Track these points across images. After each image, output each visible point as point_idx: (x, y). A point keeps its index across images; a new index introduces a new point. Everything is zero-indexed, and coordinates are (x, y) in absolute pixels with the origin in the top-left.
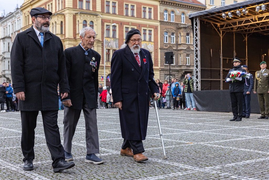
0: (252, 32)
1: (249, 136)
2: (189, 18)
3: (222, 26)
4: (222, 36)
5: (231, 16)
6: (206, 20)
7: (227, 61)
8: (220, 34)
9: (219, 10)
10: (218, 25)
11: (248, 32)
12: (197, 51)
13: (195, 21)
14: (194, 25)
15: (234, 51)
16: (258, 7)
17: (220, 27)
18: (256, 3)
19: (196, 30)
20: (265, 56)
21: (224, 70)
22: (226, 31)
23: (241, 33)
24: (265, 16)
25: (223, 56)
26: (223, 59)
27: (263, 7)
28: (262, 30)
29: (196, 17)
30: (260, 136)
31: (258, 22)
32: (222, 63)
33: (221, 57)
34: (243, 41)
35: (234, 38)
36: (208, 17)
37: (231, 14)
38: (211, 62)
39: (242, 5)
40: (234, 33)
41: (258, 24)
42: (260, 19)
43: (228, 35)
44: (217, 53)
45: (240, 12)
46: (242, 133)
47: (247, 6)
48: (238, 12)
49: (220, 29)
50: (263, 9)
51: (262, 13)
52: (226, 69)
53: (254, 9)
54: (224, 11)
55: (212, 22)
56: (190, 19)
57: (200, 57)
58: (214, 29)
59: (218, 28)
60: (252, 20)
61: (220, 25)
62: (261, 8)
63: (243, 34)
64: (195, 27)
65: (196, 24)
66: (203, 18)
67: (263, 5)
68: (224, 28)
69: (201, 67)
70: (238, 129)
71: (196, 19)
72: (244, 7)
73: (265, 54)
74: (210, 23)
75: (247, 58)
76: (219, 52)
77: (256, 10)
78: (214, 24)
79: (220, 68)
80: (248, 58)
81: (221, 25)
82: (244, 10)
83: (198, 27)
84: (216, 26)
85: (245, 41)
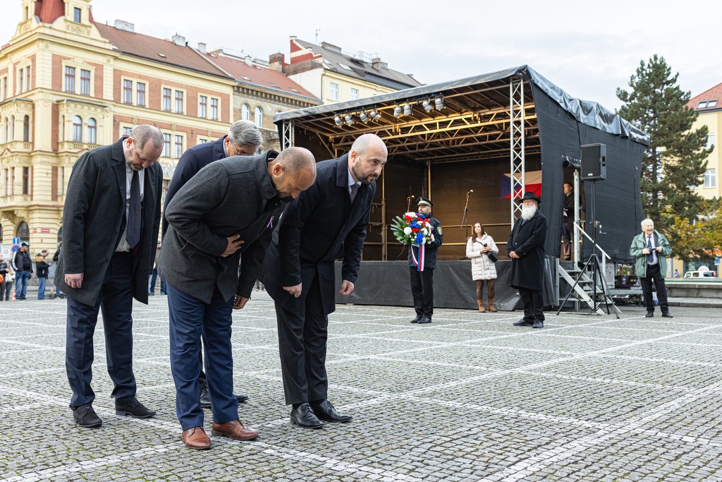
0: (393, 153)
1: (355, 355)
2: (274, 121)
3: (337, 140)
5: (350, 122)
6: (307, 127)
8: (334, 155)
9: (328, 109)
10: (331, 137)
13: (286, 128)
14: (284, 136)
16: (397, 108)
17: (333, 141)
18: (394, 101)
20: (412, 198)
24: (414, 125)
27: (407, 109)
28: (410, 151)
29: (287, 120)
30: (375, 354)
31: (400, 136)
36: (310, 121)
37: (351, 119)
39: (370, 103)
41: (402, 139)
42: (405, 130)
45: (367, 116)
46: (345, 348)
47: (379, 105)
48: (362, 115)
49: (333, 145)
50: (407, 112)
51: (407, 119)
53: (392, 111)
54: (339, 112)
55: (318, 132)
56: (275, 123)
58: (323, 145)
59: (330, 143)
60: (390, 131)
61: (333, 137)
62: (402, 111)
64: (286, 141)
65: (287, 135)
66: (300, 122)
67: (406, 106)
68: (341, 144)
70: (342, 339)
71: (287, 125)
72: (373, 106)
73: (413, 196)
74: (314, 133)
75: (383, 202)
77: (395, 114)
78: (324, 137)
80: (386, 201)
81: (335, 139)
82: (373, 113)
83: (292, 141)
84: (326, 139)
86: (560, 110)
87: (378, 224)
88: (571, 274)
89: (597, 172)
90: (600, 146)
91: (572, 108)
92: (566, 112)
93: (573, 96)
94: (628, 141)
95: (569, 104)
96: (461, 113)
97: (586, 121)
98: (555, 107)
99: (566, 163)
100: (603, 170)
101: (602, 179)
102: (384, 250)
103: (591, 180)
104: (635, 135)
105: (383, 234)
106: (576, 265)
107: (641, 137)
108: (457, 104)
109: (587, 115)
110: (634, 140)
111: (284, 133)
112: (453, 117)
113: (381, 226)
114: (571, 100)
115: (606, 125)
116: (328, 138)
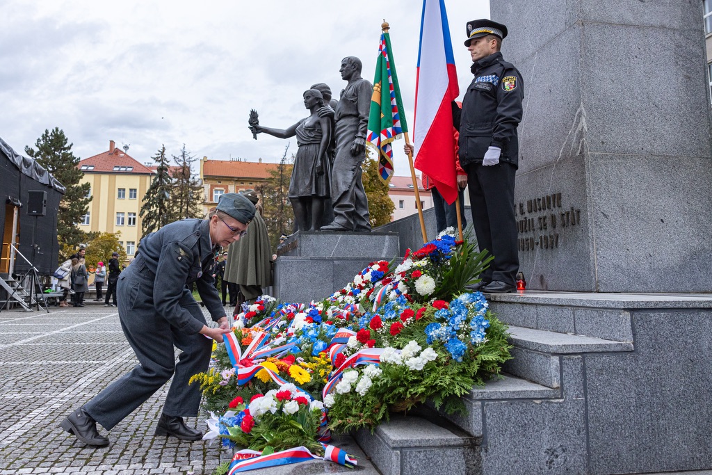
86: (8, 162)
88: (7, 282)
89: (40, 210)
90: (43, 193)
91: (18, 161)
92: (13, 164)
93: (18, 153)
94: (52, 190)
95: (15, 159)
97: (26, 173)
98: (5, 160)
99: (8, 201)
100: (44, 209)
101: (43, 216)
103: (33, 215)
104: (57, 186)
106: (10, 276)
107: (60, 188)
109: (27, 168)
110: (56, 190)
114: (16, 156)
115: (38, 177)
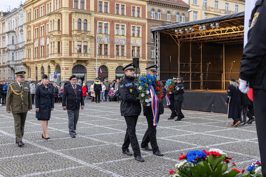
0: (206, 41)
2: (151, 31)
4: (180, 45)
6: (166, 32)
7: (184, 66)
8: (178, 43)
9: (173, 27)
10: (176, 36)
11: (203, 42)
12: (157, 58)
13: (156, 34)
14: (155, 37)
15: (191, 57)
16: (200, 27)
17: (178, 38)
18: (199, 24)
19: (157, 41)
20: (209, 64)
21: (180, 73)
22: (183, 41)
23: (196, 43)
24: (211, 31)
25: (180, 62)
26: (180, 64)
27: (204, 28)
29: (157, 31)
31: (206, 36)
32: (179, 67)
33: (179, 62)
34: (199, 49)
35: (191, 46)
37: (182, 31)
38: (170, 66)
39: (189, 24)
40: (190, 43)
41: (208, 37)
43: (185, 44)
44: (175, 59)
45: (188, 30)
47: (193, 25)
48: (186, 29)
49: (178, 39)
52: (183, 72)
54: (177, 28)
55: (171, 34)
56: (152, 32)
57: (159, 63)
58: (173, 40)
60: (201, 34)
61: (178, 36)
63: (199, 43)
64: (156, 39)
65: (156, 37)
67: (204, 26)
68: (181, 39)
69: (160, 71)
71: (157, 32)
72: (191, 26)
74: (169, 35)
75: (201, 63)
76: (177, 59)
78: (173, 36)
79: (178, 72)
82: (190, 29)
83: (158, 39)
85: (200, 49)
87: (199, 73)
96: (231, 27)
102: (202, 84)
105: (201, 77)
108: (227, 24)
111: (155, 36)
112: (228, 28)
113: (200, 73)
116: (175, 36)
